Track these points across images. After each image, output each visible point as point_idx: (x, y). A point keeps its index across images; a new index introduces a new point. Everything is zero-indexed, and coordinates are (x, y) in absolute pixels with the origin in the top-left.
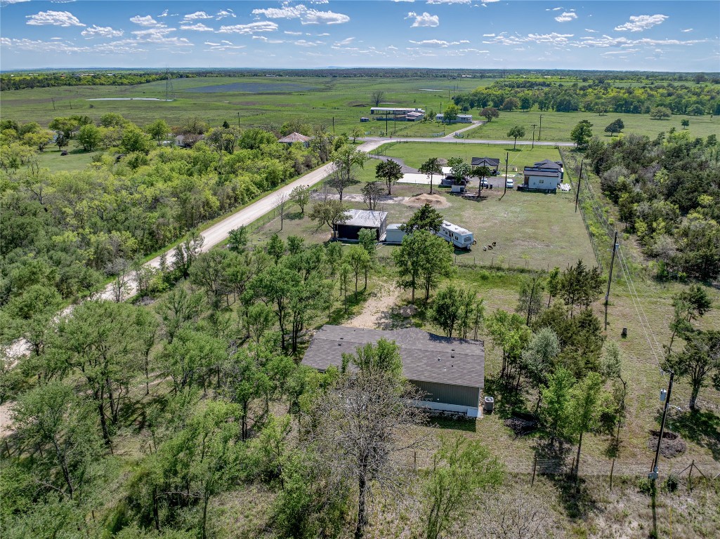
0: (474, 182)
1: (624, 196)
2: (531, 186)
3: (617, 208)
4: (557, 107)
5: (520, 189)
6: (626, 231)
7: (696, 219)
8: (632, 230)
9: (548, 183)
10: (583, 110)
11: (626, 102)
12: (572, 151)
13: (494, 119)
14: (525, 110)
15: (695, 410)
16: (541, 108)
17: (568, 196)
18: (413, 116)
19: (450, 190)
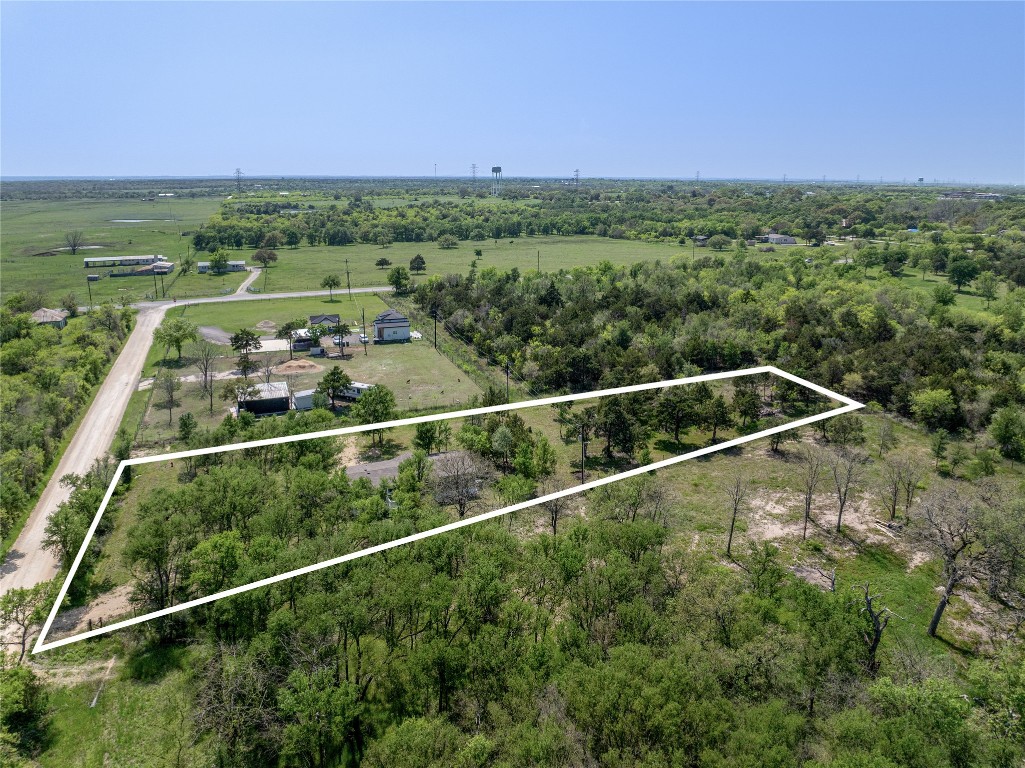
0: (327, 342)
1: (477, 337)
2: (386, 337)
3: (473, 347)
4: (330, 240)
5: (376, 343)
6: (489, 364)
7: (537, 346)
8: (495, 362)
9: (400, 334)
10: (359, 240)
11: (406, 229)
12: (393, 296)
13: (271, 263)
14: (293, 246)
15: (588, 458)
16: (311, 243)
17: (423, 343)
18: (165, 268)
19: (310, 353)
